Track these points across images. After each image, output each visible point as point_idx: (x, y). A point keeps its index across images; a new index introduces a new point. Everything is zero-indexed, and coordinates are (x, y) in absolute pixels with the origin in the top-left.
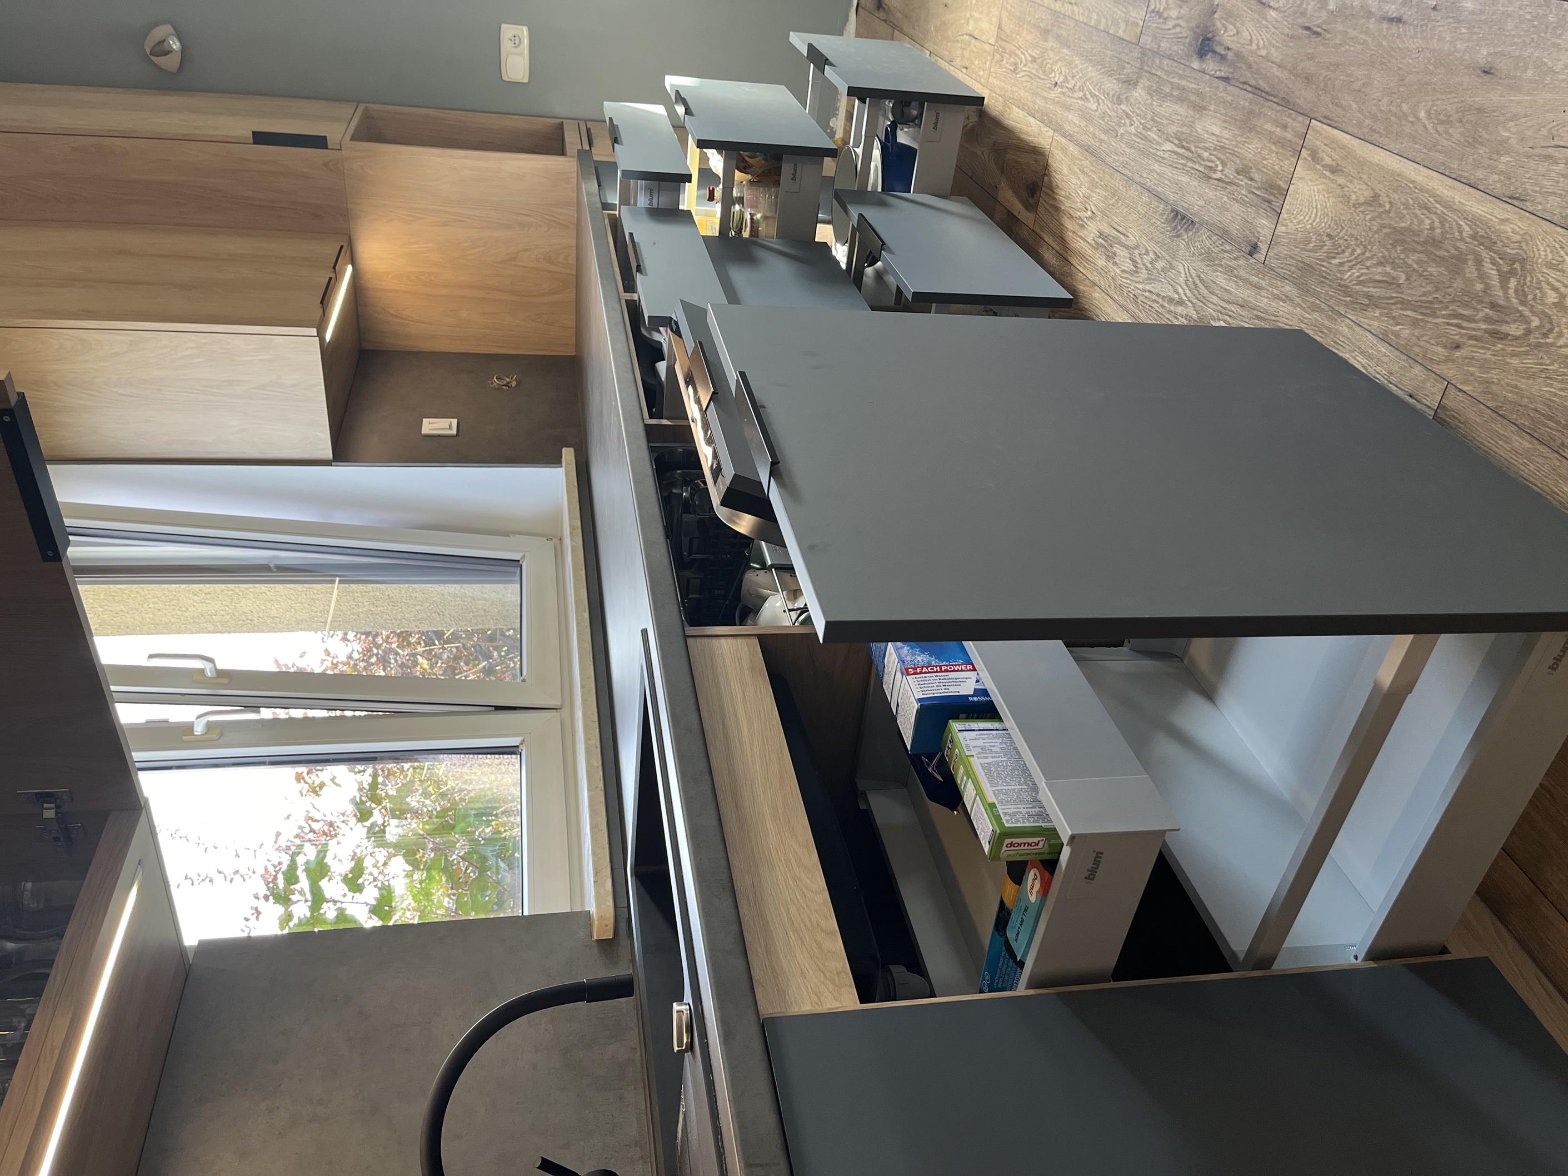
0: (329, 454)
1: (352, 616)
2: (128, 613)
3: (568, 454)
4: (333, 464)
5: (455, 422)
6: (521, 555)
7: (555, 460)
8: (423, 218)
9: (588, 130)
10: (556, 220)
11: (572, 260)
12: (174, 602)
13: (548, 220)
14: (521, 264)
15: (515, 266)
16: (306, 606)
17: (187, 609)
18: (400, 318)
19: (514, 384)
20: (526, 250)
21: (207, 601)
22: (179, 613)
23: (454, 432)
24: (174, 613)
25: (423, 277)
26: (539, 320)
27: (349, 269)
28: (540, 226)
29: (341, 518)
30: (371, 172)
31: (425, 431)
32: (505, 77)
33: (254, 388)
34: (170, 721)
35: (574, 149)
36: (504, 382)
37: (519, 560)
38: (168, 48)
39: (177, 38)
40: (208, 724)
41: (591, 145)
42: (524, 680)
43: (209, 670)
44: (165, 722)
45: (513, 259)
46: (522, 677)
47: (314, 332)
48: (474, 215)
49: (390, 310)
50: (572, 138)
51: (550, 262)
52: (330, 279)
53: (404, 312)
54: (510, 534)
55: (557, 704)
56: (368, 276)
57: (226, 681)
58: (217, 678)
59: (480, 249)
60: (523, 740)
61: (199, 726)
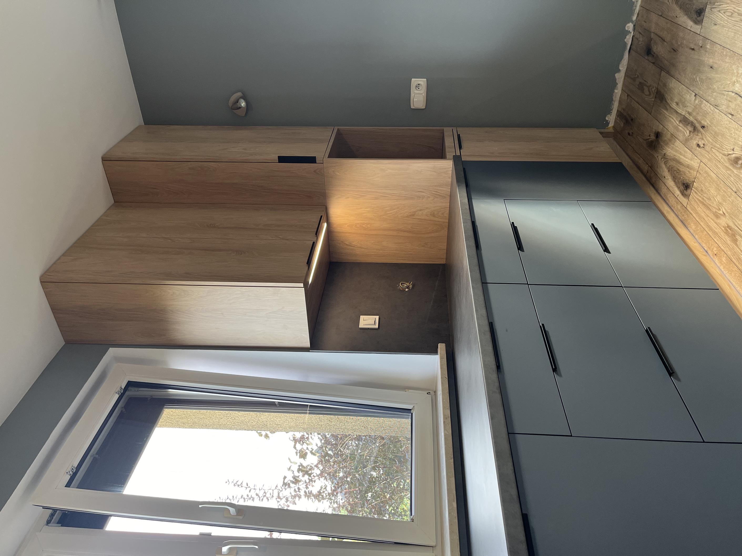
0: (308, 344)
2: (206, 419)
3: (442, 347)
4: (310, 351)
5: (377, 317)
6: (413, 406)
7: (434, 351)
8: (365, 196)
9: (459, 136)
10: (438, 193)
11: (447, 215)
12: (228, 415)
13: (434, 194)
14: (417, 217)
15: (414, 218)
16: (294, 420)
17: (235, 419)
18: (351, 246)
19: (411, 286)
20: (421, 210)
21: (245, 415)
22: (231, 420)
23: (377, 326)
24: (228, 420)
25: (364, 226)
26: (426, 246)
27: (325, 225)
28: (429, 197)
29: (313, 379)
30: (338, 174)
31: (361, 326)
32: (412, 107)
33: (270, 313)
34: (212, 535)
35: (450, 152)
36: (405, 286)
37: (411, 410)
38: (239, 106)
39: (244, 99)
40: (230, 549)
41: (460, 147)
42: (413, 520)
43: (232, 510)
44: (209, 535)
45: (413, 215)
46: (411, 517)
47: (302, 285)
48: (393, 194)
49: (345, 242)
50: (449, 142)
51: (434, 216)
52: (314, 243)
53: (353, 243)
54: (406, 390)
55: (433, 544)
56: (335, 226)
57: (241, 517)
58: (236, 515)
59: (395, 210)
61: (225, 550)
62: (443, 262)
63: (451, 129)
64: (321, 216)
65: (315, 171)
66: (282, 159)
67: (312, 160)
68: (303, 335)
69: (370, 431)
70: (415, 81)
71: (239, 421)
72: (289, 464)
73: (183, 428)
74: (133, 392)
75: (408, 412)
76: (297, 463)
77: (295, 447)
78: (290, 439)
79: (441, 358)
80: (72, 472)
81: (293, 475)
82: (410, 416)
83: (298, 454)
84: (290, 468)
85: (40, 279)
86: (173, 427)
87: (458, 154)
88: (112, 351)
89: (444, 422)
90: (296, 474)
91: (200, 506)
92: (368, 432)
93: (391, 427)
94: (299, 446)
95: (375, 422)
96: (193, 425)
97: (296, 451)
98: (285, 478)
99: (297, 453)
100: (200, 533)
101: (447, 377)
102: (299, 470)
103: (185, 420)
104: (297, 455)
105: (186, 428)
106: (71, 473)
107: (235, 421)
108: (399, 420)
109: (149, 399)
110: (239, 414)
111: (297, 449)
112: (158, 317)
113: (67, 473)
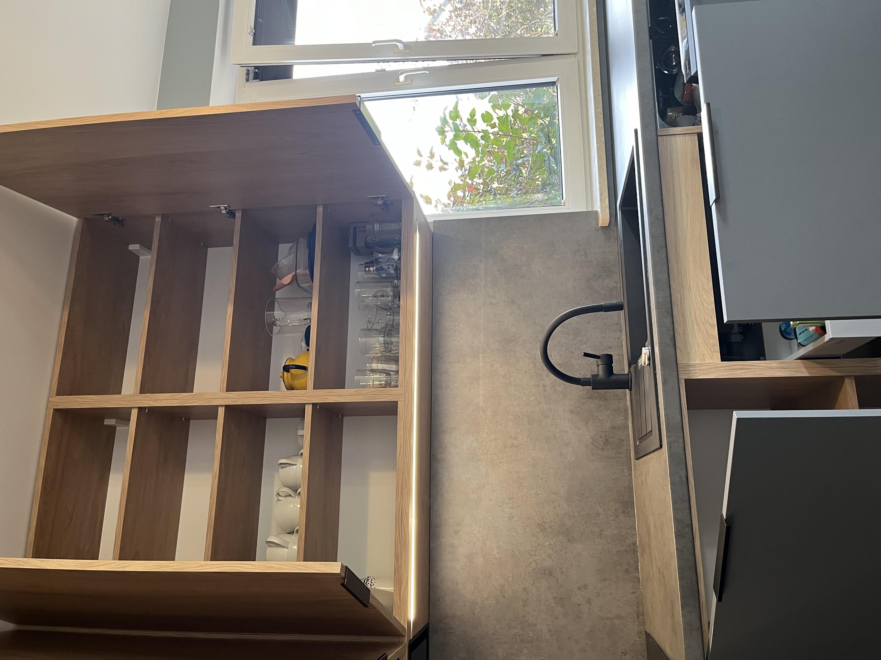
34: (386, 70)
40: (405, 77)
42: (557, 35)
43: (400, 46)
44: (384, 70)
46: (556, 32)
55: (575, 51)
57: (408, 51)
58: (405, 50)
60: (558, 79)
61: (402, 78)
80: (252, 32)
91: (373, 45)
100: (376, 70)
113: (249, 33)
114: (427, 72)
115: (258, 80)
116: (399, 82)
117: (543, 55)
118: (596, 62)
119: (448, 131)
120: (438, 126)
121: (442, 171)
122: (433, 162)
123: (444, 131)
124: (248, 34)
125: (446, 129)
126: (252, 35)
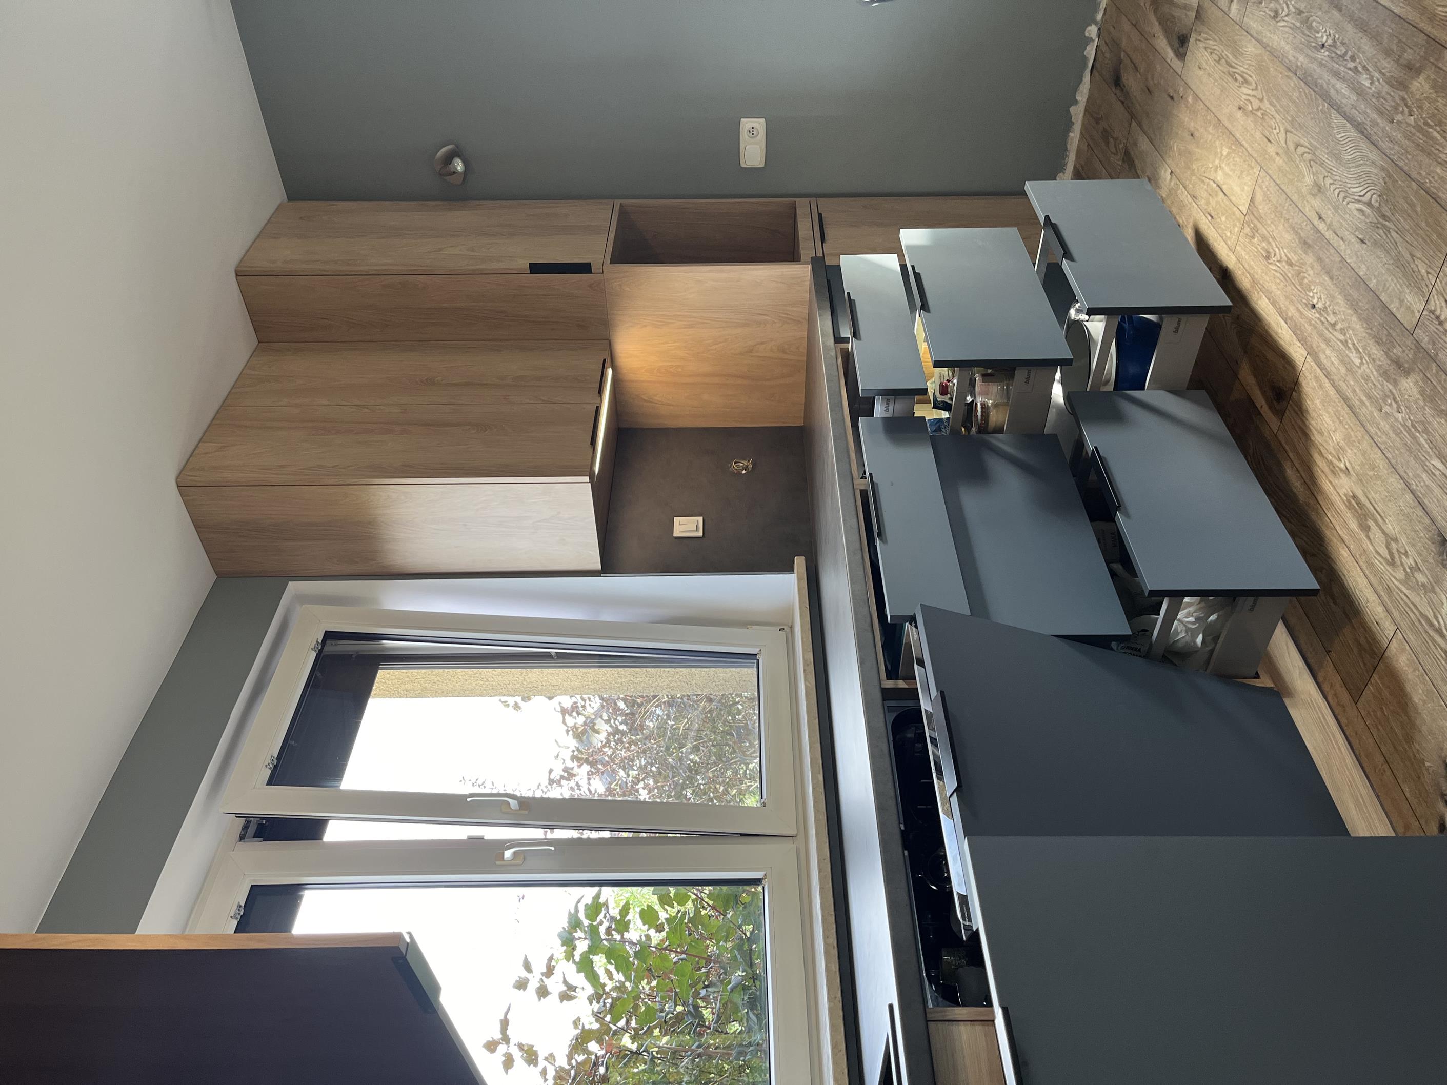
0: (598, 566)
1: (616, 685)
2: (443, 682)
3: (799, 562)
4: (602, 575)
5: (701, 519)
6: (758, 649)
7: (788, 568)
8: (672, 323)
9: (820, 215)
10: (788, 316)
11: (803, 349)
12: (477, 675)
13: (783, 317)
14: (758, 354)
15: (752, 357)
16: (580, 678)
17: (487, 680)
18: (652, 402)
19: (750, 466)
20: (762, 343)
21: (503, 674)
22: (482, 683)
23: (701, 534)
24: (477, 682)
25: (671, 370)
26: (772, 399)
27: (611, 373)
28: (775, 323)
29: (607, 616)
30: (628, 289)
31: (676, 534)
32: (743, 165)
33: (539, 521)
34: (485, 838)
35: (807, 250)
36: (742, 466)
37: (756, 655)
38: (452, 170)
39: (459, 156)
40: (515, 853)
41: (823, 240)
42: (764, 805)
43: (513, 803)
44: (481, 838)
45: (751, 351)
46: (762, 801)
47: (587, 479)
48: (717, 318)
49: (643, 397)
50: (805, 228)
51: (784, 352)
52: (597, 407)
53: (656, 398)
54: (748, 626)
55: (793, 833)
56: (624, 371)
57: (526, 812)
58: (520, 810)
59: (722, 344)
60: (765, 875)
61: (508, 854)
62: (800, 423)
63: (807, 200)
64: (604, 360)
65: (590, 286)
66: (536, 268)
67: (585, 268)
68: (590, 552)
69: (695, 688)
70: (747, 124)
71: (494, 684)
72: (557, 749)
73: (407, 697)
74: (333, 648)
75: (752, 657)
76: (569, 747)
77: (564, 722)
78: (555, 709)
79: (799, 579)
80: (272, 764)
81: (562, 766)
82: (755, 664)
83: (571, 733)
84: (558, 755)
85: (177, 482)
86: (390, 697)
87: (820, 255)
88: (293, 587)
89: (805, 670)
90: (569, 764)
91: (468, 800)
92: (693, 689)
93: (727, 680)
94: (570, 721)
95: (703, 675)
96: (422, 693)
97: (566, 728)
98: (551, 771)
99: (567, 731)
100: (468, 836)
101: (808, 607)
102: (573, 758)
103: (408, 686)
104: (568, 734)
105: (411, 697)
106: (271, 766)
107: (487, 683)
108: (738, 670)
109: (354, 656)
110: (494, 672)
111: (568, 725)
112: (365, 533)
113: (266, 766)
114: (553, 848)
115: (262, 839)
116: (504, 861)
117: (741, 835)
118: (824, 859)
119: (580, 938)
120: (564, 928)
121: (565, 1001)
122: (550, 983)
123: (574, 937)
124: (264, 766)
125: (576, 935)
126: (270, 768)
